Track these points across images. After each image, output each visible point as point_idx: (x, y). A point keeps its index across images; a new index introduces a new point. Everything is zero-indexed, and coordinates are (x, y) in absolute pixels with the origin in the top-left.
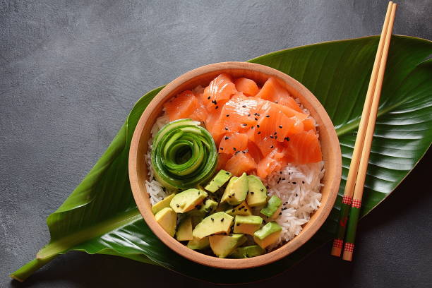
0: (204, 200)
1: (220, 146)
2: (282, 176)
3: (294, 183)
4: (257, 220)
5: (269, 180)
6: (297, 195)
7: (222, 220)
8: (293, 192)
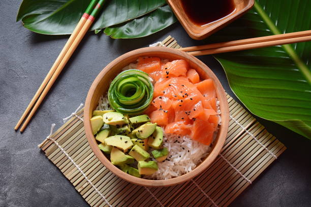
0: (125, 125)
1: (154, 100)
2: (179, 140)
3: (184, 149)
4: (146, 155)
5: (170, 137)
6: (180, 156)
7: (126, 142)
8: (179, 153)
